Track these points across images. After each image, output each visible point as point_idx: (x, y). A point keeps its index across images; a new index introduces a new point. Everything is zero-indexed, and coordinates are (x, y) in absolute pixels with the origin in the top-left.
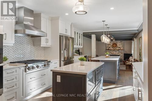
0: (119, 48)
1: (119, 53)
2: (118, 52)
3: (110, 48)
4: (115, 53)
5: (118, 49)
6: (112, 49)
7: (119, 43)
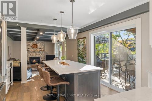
0: (40, 50)
1: (39, 55)
2: (38, 53)
3: (29, 50)
4: (35, 55)
5: (38, 50)
6: (32, 50)
7: (40, 44)
